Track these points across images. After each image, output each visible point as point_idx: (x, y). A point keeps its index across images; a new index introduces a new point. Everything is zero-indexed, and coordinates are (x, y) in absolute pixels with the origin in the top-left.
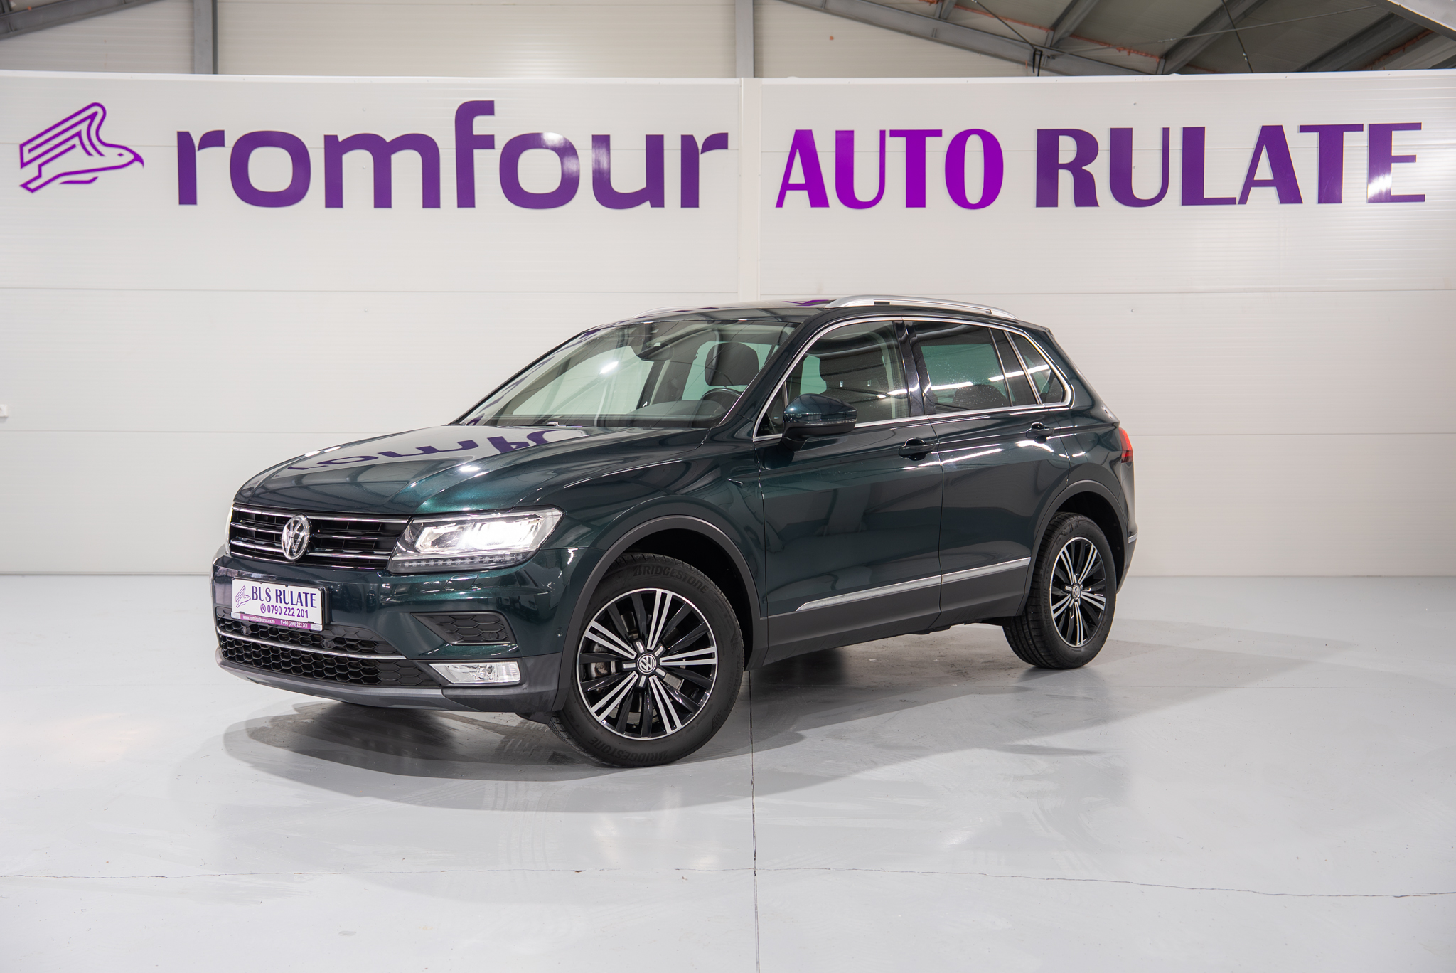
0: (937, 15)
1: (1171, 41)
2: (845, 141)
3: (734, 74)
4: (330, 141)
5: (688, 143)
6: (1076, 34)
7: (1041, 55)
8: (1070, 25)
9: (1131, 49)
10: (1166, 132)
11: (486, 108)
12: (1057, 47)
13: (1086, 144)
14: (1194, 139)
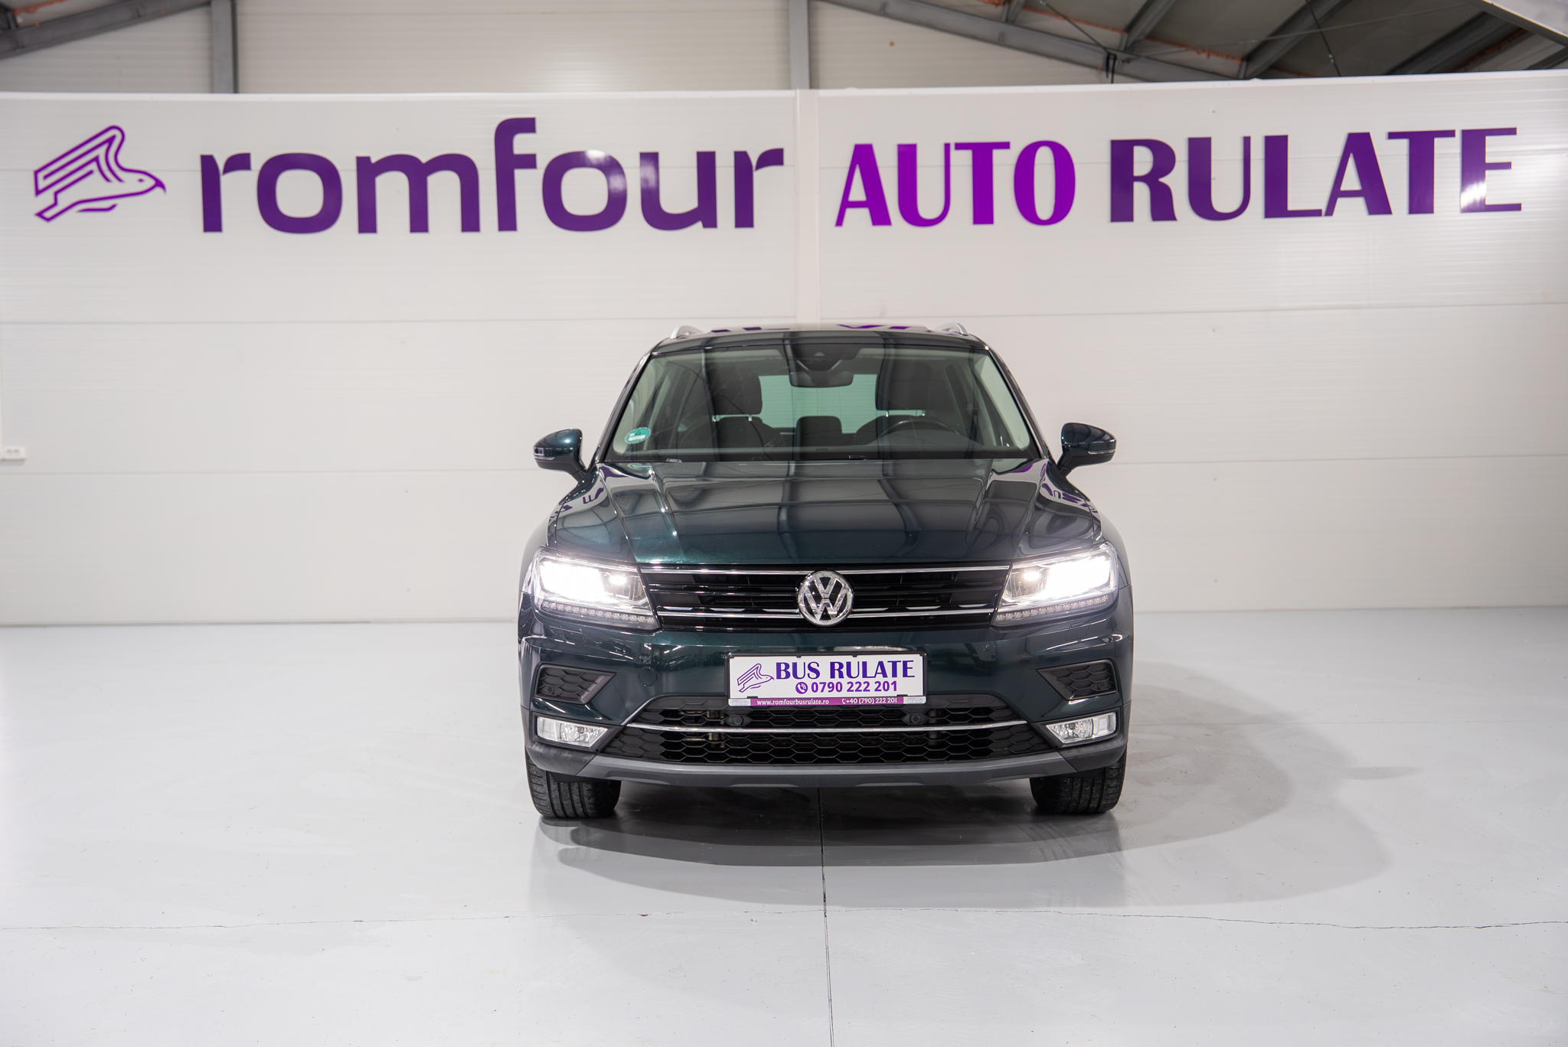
0: (1004, 19)
1: (1253, 43)
2: (907, 156)
3: (788, 86)
4: (363, 163)
5: (741, 160)
6: (1152, 36)
7: (1115, 59)
8: (1145, 26)
9: (1210, 51)
10: (1247, 141)
11: (527, 125)
12: (1132, 49)
13: (1163, 156)
14: (1276, 148)
